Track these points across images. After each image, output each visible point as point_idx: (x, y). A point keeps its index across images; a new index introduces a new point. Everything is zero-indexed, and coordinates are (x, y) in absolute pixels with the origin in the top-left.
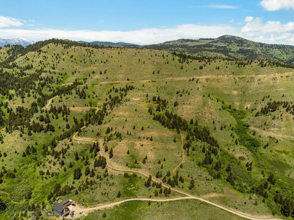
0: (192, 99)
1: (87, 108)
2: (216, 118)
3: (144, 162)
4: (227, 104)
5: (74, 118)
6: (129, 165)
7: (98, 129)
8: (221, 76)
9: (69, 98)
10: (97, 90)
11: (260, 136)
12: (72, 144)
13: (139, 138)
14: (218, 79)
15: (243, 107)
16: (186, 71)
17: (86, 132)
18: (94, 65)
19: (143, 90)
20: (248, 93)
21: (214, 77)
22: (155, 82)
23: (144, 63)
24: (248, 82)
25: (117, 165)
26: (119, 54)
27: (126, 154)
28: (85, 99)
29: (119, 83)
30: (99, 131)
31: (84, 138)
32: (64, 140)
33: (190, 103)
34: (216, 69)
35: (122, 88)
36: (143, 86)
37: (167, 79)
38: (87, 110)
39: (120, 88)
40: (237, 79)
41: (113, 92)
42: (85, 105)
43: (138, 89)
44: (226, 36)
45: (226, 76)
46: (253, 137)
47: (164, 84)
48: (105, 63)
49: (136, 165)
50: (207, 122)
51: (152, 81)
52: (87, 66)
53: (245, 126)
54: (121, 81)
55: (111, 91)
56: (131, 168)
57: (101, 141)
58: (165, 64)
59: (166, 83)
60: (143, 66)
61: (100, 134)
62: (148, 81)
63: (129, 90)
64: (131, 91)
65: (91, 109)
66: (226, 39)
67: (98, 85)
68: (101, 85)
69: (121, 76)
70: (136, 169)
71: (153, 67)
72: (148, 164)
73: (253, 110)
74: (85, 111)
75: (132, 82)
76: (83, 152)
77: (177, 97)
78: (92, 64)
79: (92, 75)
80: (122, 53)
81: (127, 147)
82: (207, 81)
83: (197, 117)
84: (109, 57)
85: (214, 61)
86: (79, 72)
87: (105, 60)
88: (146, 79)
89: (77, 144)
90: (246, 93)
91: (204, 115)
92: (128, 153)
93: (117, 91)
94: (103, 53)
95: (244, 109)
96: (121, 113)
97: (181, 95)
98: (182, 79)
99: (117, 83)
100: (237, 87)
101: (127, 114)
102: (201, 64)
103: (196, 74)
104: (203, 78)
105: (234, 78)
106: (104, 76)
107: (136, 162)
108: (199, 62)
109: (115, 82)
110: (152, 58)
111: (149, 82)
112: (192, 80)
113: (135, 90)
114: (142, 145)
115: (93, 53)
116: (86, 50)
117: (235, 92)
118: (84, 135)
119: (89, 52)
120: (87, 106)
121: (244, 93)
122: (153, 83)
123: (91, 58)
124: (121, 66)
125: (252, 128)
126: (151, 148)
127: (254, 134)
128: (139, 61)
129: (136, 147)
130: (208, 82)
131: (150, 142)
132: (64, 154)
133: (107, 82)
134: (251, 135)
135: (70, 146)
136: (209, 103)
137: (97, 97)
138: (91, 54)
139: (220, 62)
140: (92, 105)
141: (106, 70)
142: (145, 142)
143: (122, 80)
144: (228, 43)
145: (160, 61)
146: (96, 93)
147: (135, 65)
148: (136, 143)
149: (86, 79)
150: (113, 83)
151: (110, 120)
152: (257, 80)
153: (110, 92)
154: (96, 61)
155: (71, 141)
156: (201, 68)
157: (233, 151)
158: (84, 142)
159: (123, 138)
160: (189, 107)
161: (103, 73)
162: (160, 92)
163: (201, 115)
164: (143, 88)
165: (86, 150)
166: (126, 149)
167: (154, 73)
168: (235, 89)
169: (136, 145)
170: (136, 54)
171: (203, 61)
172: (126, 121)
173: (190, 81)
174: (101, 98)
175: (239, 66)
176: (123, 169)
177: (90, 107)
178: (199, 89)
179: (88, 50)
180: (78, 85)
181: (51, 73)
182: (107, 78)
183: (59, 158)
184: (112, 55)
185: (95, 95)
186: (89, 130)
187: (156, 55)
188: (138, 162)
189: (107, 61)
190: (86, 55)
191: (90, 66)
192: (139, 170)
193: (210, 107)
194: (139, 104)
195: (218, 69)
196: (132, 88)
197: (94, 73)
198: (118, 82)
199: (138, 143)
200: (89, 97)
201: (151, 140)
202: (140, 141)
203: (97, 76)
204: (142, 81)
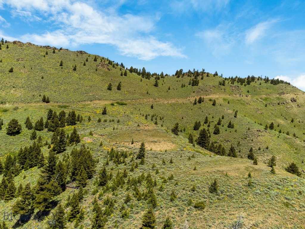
14: (239, 101)
16: (169, 89)
21: (229, 97)
22: (126, 104)
23: (75, 69)
29: (16, 109)
34: (220, 85)
35: (34, 122)
36: (104, 113)
39: (27, 121)
40: (261, 100)
51: (118, 104)
54: (20, 105)
60: (76, 75)
64: (72, 127)
69: (18, 93)
75: (60, 104)
80: (8, 48)
82: (229, 103)
88: (99, 100)
90: (296, 122)
93: (15, 131)
98: (172, 101)
102: (185, 79)
108: (178, 77)
110: (88, 63)
111: (112, 105)
112: (200, 102)
121: (292, 122)
122: (121, 106)
124: (11, 71)
128: (61, 65)
143: (22, 102)
145: (108, 69)
152: (290, 101)
167: (110, 88)
171: (183, 76)
187: (95, 60)
195: (223, 85)
198: (7, 106)
204: (89, 102)
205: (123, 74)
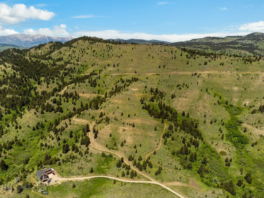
0: (189, 92)
1: (95, 95)
2: (209, 112)
3: (122, 145)
4: (225, 99)
5: (81, 103)
6: (108, 147)
7: (94, 113)
8: (224, 72)
9: (82, 85)
10: (108, 80)
11: (251, 134)
12: (70, 124)
13: (124, 123)
14: (220, 75)
15: (241, 104)
16: (191, 66)
17: (84, 114)
18: (110, 59)
19: (146, 82)
20: (250, 90)
21: (217, 72)
22: (159, 75)
23: (153, 58)
24: (252, 78)
25: (98, 145)
26: (133, 49)
27: (108, 137)
28: (95, 87)
29: (128, 75)
30: (94, 115)
31: (81, 120)
32: (66, 120)
33: (186, 97)
34: (220, 65)
36: (147, 78)
37: (171, 73)
38: (94, 97)
39: (127, 79)
40: (240, 75)
41: (120, 82)
42: (94, 93)
43: (142, 81)
44: (256, 33)
45: (229, 72)
46: (243, 134)
47: (167, 77)
48: (119, 57)
49: (115, 147)
50: (199, 115)
51: (157, 74)
52: (105, 60)
53: (238, 122)
55: (119, 81)
56: (109, 149)
57: (94, 123)
58: (172, 59)
59: (169, 76)
60: (152, 61)
61: (95, 118)
62: (152, 74)
63: (133, 82)
64: (135, 82)
65: (98, 96)
66: (255, 36)
67: (109, 76)
68: (112, 76)
69: (130, 69)
70: (114, 150)
71: (161, 61)
72: (125, 148)
73: (251, 107)
74: (92, 98)
75: (139, 74)
76: (77, 131)
77: (176, 90)
78: (109, 58)
79: (107, 67)
80: (135, 48)
81: (111, 130)
82: (208, 77)
83: (191, 110)
84: (124, 52)
85: (220, 57)
86: (97, 65)
87: (120, 55)
88: (151, 72)
89: (74, 124)
90: (248, 90)
91: (197, 109)
92: (111, 136)
93: (123, 82)
94: (120, 49)
95: (242, 106)
96: (116, 101)
97: (180, 89)
98: (185, 73)
99: (126, 75)
100: (238, 83)
101: (121, 101)
102: (207, 60)
103: (199, 69)
104: (205, 73)
105: (238, 75)
106: (116, 68)
107: (115, 145)
108: (205, 58)
109: (124, 74)
110: (161, 53)
111: (154, 75)
112: (195, 75)
113: (139, 82)
114: (124, 130)
115: (112, 49)
116: (107, 46)
117: (236, 89)
118: (82, 117)
119: (109, 47)
120: (96, 93)
121: (245, 89)
122: (157, 76)
123: (109, 52)
124: (132, 60)
125: (244, 125)
126: (132, 133)
127: (245, 131)
128: (149, 56)
129: (118, 132)
130: (210, 77)
131: (131, 128)
132: (62, 131)
133: (117, 74)
134: (242, 132)
135: (69, 125)
136: (205, 97)
137: (105, 86)
138: (110, 50)
139: (226, 58)
140: (100, 93)
141: (119, 64)
142: (127, 128)
143: (130, 72)
144: (256, 40)
145: (168, 56)
146: (106, 83)
147: (145, 59)
148: (120, 128)
149: (102, 71)
150: (123, 74)
151: (105, 106)
152: (262, 77)
153: (117, 83)
154: (112, 55)
155: (70, 121)
156: (206, 64)
157: (216, 145)
158: (80, 123)
159: (110, 122)
160: (184, 99)
161: (116, 66)
162: (161, 85)
163: (194, 108)
164: (146, 80)
165: (81, 130)
166: (110, 131)
167: (160, 67)
168: (236, 85)
169: (119, 129)
170: (147, 50)
171: (209, 57)
172: (118, 108)
173: (192, 75)
174: (109, 87)
175: (245, 63)
176: (103, 149)
177: (97, 94)
178: (199, 84)
179: (108, 45)
180: (92, 75)
181: (74, 65)
182: (118, 70)
183: (58, 134)
184: (127, 51)
185: (104, 85)
186: (87, 113)
187: (165, 51)
188: (117, 144)
189: (121, 55)
190: (105, 50)
191: (107, 59)
192: (116, 151)
193: (205, 101)
194: (134, 94)
195: (223, 65)
196: (136, 80)
197: (109, 65)
199: (121, 128)
200: (99, 86)
201: (134, 126)
202: (124, 126)
203: (111, 68)
204: (147, 74)
205: (174, 58)
